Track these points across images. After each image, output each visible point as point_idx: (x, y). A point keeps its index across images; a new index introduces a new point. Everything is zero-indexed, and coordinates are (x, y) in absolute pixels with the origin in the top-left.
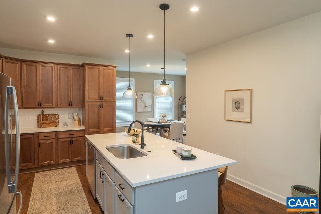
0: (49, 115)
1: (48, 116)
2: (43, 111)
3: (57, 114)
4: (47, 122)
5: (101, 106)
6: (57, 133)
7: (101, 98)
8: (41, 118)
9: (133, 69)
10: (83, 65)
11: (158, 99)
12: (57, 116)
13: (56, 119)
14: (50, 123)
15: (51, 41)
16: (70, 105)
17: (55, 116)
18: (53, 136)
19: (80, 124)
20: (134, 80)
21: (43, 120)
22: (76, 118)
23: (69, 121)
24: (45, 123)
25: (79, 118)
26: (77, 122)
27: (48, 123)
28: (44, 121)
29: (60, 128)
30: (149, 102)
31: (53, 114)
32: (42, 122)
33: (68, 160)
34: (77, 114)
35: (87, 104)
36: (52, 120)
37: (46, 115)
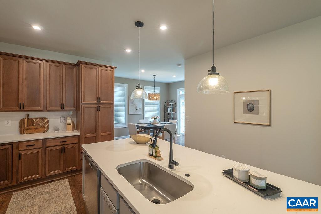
0: (36, 119)
1: (34, 120)
2: (28, 115)
3: (46, 118)
4: (32, 127)
5: (98, 109)
6: (45, 141)
7: (99, 100)
8: (24, 124)
10: (78, 64)
12: (46, 120)
13: (45, 124)
14: (37, 129)
15: (37, 28)
16: (62, 108)
18: (39, 145)
19: (74, 128)
20: (127, 85)
21: (27, 126)
22: (70, 122)
23: (61, 126)
24: (30, 129)
25: (73, 122)
26: (70, 127)
27: (34, 129)
28: (29, 127)
30: (139, 106)
31: (42, 119)
32: (26, 128)
33: (58, 172)
34: (71, 118)
35: (82, 106)
36: (39, 124)
37: (31, 119)
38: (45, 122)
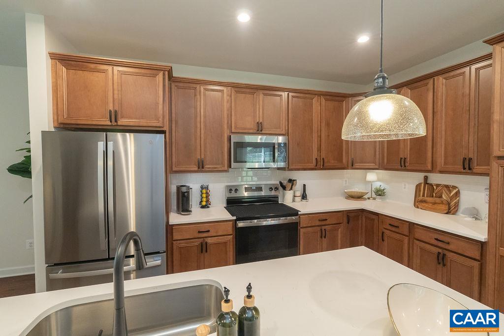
0: (438, 185)
1: (435, 187)
2: (426, 178)
3: (454, 187)
4: (430, 199)
8: (420, 191)
12: (455, 191)
13: (452, 198)
14: (435, 203)
17: (450, 192)
21: (423, 196)
24: (425, 202)
27: (432, 203)
28: (426, 198)
31: (447, 187)
32: (421, 198)
36: (441, 197)
37: (431, 185)
38: (452, 194)
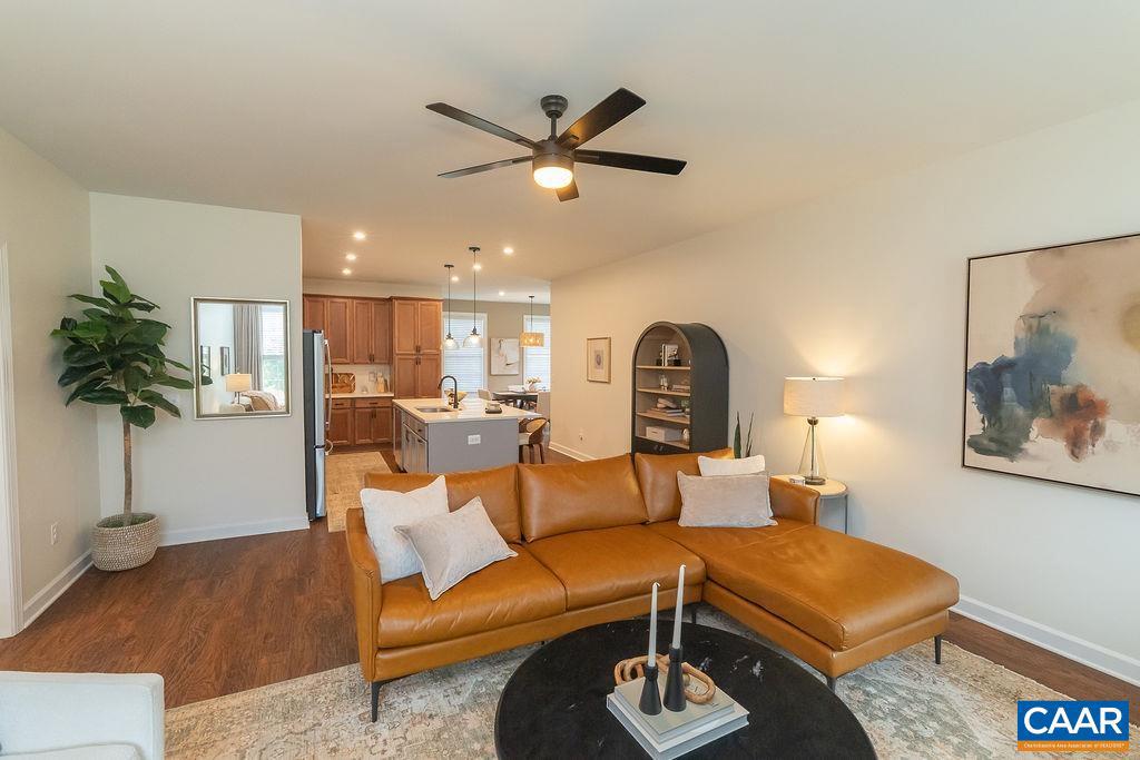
0: (341, 374)
1: (339, 375)
2: (332, 369)
3: (352, 374)
4: (337, 384)
5: (418, 362)
6: (353, 400)
7: (418, 349)
9: (479, 298)
10: (390, 299)
11: (531, 351)
12: (352, 377)
13: (351, 381)
14: (342, 386)
16: (372, 360)
17: (350, 377)
18: (347, 405)
19: (386, 390)
20: (485, 315)
21: (332, 383)
22: (381, 380)
23: (370, 385)
25: (386, 381)
26: (382, 387)
27: (340, 386)
28: (334, 384)
29: (356, 394)
30: (513, 357)
31: (347, 374)
32: (331, 385)
33: (368, 441)
34: (382, 373)
35: (396, 358)
36: (344, 382)
37: (336, 374)
